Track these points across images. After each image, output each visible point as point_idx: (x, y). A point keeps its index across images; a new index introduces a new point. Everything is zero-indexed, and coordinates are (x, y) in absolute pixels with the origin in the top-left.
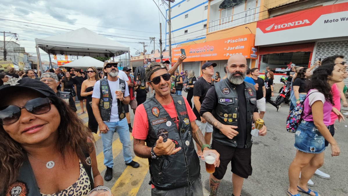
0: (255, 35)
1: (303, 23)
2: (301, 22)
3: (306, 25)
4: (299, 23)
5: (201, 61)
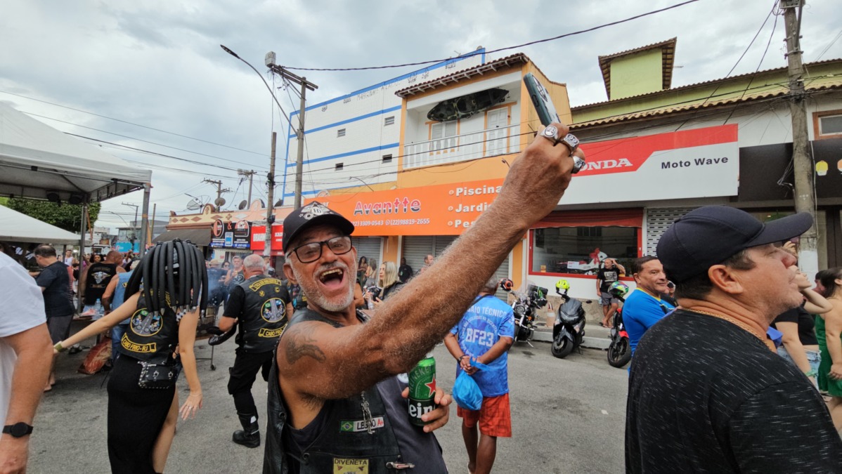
1: (619, 166)
2: (614, 162)
3: (624, 169)
4: (610, 164)
5: (386, 237)
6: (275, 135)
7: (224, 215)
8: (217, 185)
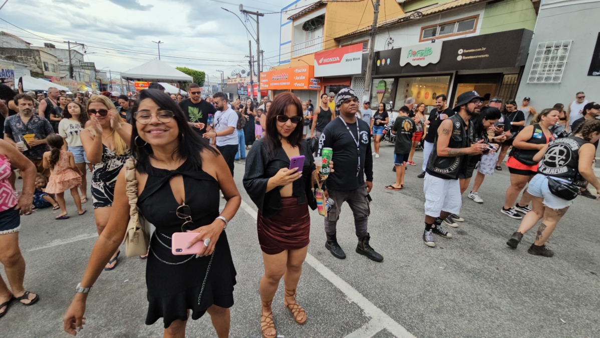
0: (314, 66)
2: (335, 58)
3: (338, 61)
6: (250, 41)
7: (243, 79)
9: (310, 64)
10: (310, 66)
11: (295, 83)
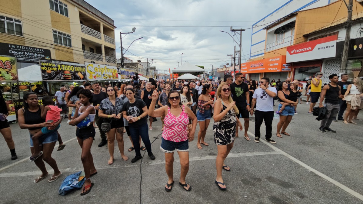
0: (286, 56)
1: (309, 49)
2: (307, 48)
3: (310, 50)
4: (306, 49)
5: (261, 73)
6: (235, 46)
7: (228, 68)
8: (231, 56)
9: (283, 55)
10: (283, 56)
11: (269, 68)
